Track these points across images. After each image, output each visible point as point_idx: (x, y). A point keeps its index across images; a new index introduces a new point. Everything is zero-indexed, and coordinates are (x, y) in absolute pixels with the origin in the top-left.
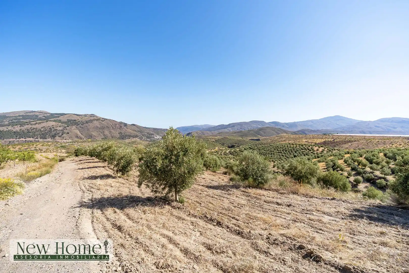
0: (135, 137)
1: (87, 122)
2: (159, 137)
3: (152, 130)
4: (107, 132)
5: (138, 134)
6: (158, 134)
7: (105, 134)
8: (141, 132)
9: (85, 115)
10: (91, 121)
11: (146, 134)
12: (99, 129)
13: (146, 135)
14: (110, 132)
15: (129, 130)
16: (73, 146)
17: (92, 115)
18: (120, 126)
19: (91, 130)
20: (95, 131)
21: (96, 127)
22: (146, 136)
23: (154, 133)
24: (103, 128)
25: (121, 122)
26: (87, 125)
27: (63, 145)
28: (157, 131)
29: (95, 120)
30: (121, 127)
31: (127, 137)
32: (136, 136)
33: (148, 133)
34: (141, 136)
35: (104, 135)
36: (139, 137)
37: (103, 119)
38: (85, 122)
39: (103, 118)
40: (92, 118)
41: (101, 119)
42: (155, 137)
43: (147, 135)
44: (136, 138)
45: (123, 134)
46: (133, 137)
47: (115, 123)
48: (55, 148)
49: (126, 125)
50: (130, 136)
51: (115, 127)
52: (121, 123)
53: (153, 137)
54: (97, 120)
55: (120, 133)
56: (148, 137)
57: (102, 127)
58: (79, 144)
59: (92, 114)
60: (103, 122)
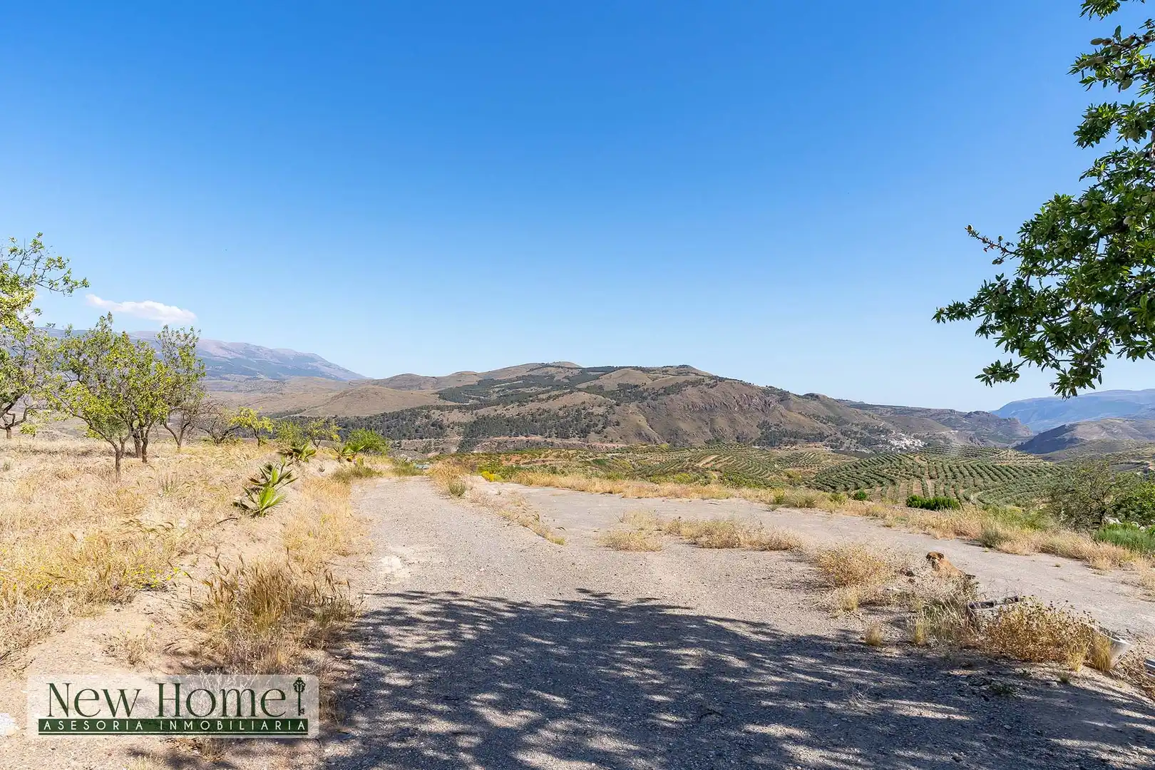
0: (814, 441)
1: (667, 391)
2: (908, 443)
3: (888, 415)
4: (721, 422)
5: (828, 429)
6: (908, 430)
7: (717, 427)
8: (839, 421)
9: (665, 370)
10: (677, 388)
11: (855, 429)
12: (701, 411)
13: (856, 433)
14: (733, 421)
15: (794, 416)
16: (622, 462)
17: (684, 370)
18: (765, 401)
19: (676, 415)
20: (687, 418)
21: (690, 407)
22: (858, 436)
23: (890, 426)
24: (711, 409)
25: (770, 387)
26: (665, 399)
27: (600, 457)
28: (905, 417)
29: (687, 383)
30: (767, 404)
31: (785, 439)
32: (820, 437)
33: (865, 427)
34: (839, 435)
35: (713, 431)
36: (831, 438)
37: (713, 381)
38: (662, 391)
39: (712, 378)
40: (681, 379)
41: (707, 381)
42: (895, 443)
43: (861, 434)
44: (820, 444)
45: (773, 429)
46: (808, 441)
47: (748, 391)
48: (581, 465)
49: (784, 396)
50: (795, 437)
51: (749, 405)
52: (769, 391)
53: (886, 443)
54: (694, 384)
55: (764, 425)
56: (865, 442)
57: (708, 407)
58: (638, 455)
59: (684, 366)
60: (712, 391)
